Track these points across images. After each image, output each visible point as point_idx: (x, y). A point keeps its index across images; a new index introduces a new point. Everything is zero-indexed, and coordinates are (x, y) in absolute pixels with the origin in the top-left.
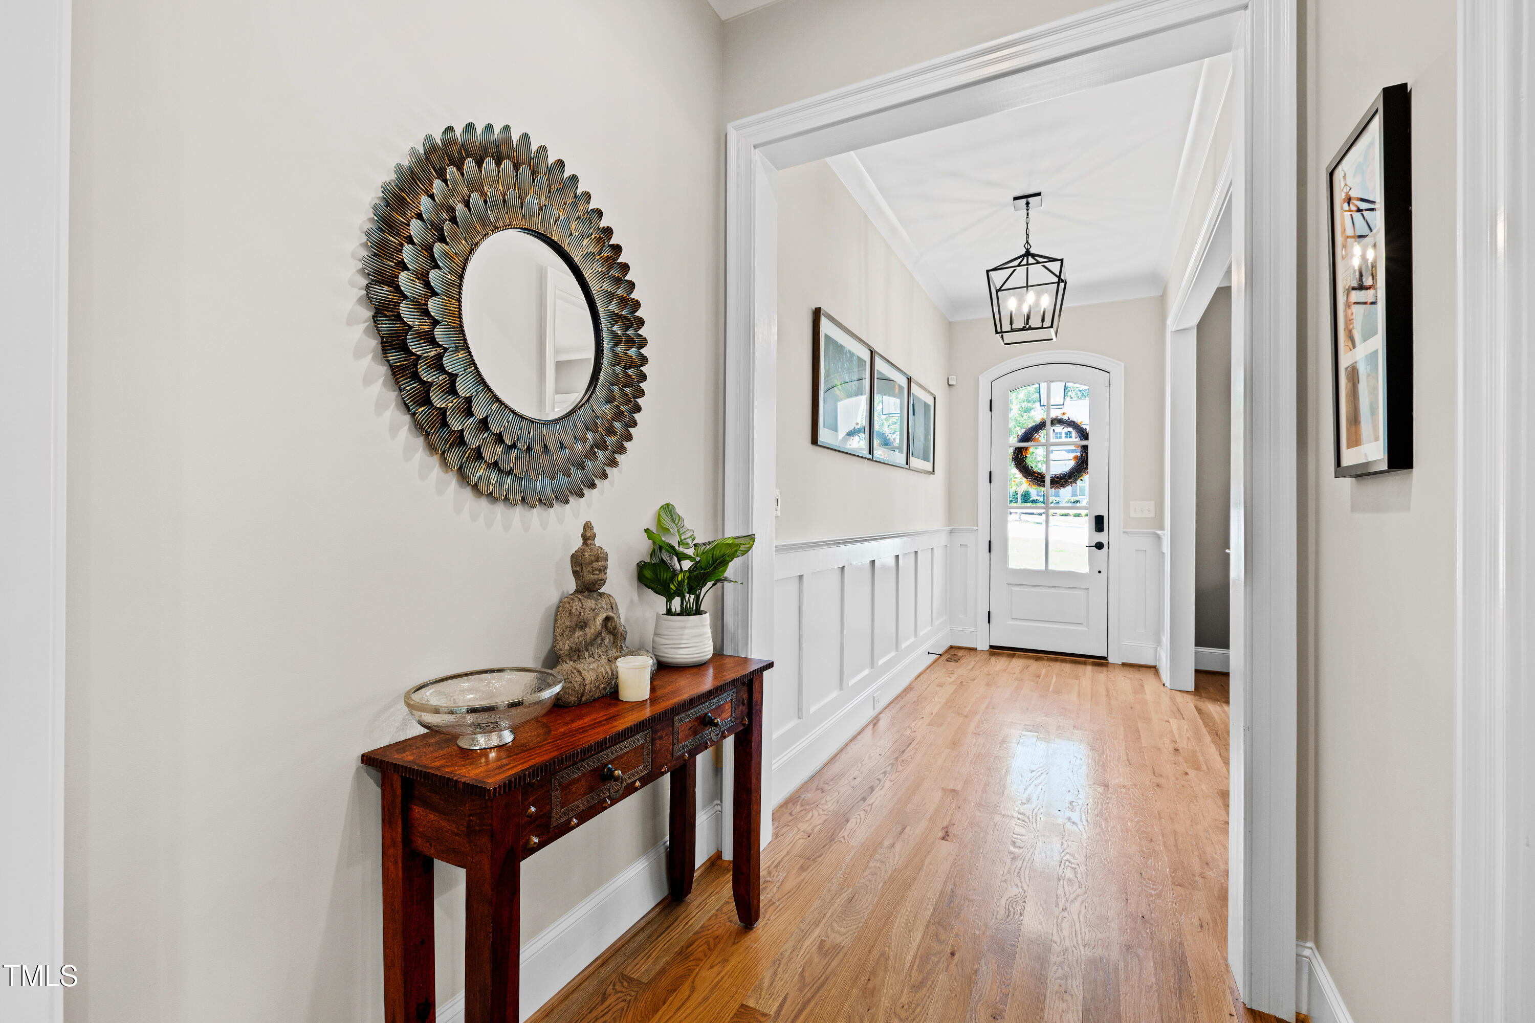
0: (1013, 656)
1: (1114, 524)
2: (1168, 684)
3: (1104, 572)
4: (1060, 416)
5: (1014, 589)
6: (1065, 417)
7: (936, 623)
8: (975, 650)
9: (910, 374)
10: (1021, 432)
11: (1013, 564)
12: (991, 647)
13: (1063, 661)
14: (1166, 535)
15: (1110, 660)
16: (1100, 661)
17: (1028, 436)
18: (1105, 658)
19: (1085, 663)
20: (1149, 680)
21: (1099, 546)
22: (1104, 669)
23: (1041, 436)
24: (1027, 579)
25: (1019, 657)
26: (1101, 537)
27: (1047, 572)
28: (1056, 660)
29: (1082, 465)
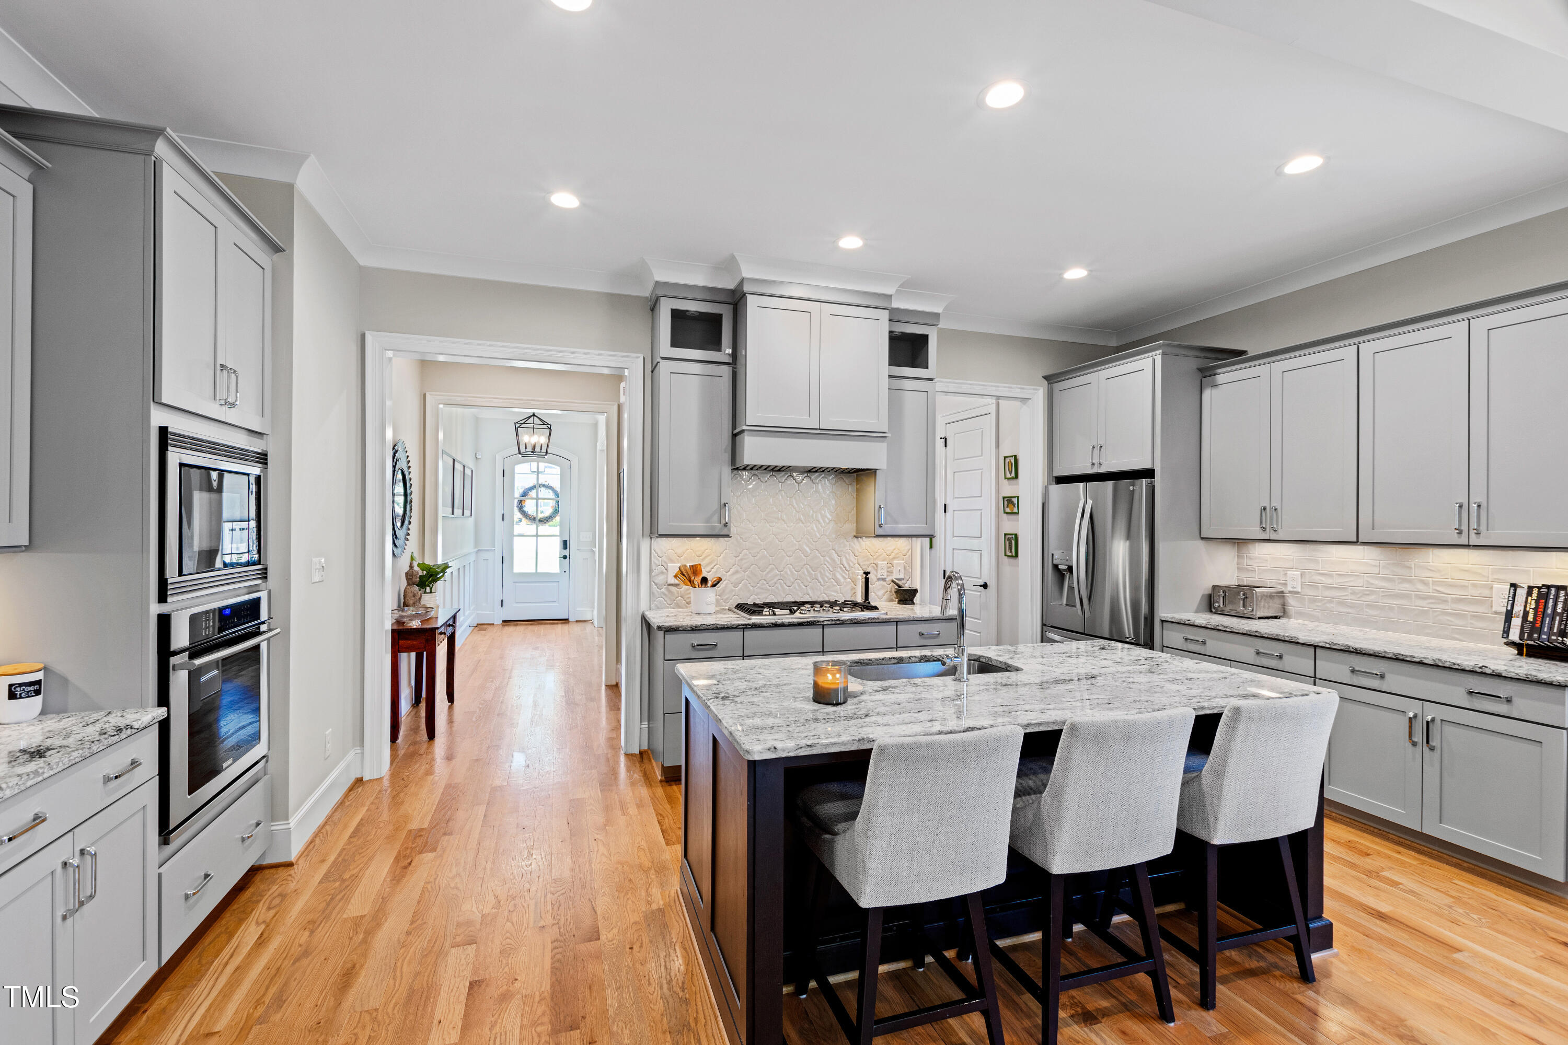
0: (517, 625)
1: (572, 545)
2: (596, 626)
3: (567, 572)
4: (544, 483)
5: (517, 584)
6: (547, 484)
7: (472, 608)
8: (493, 624)
9: (464, 463)
10: (521, 491)
11: (517, 569)
12: (503, 621)
13: (545, 624)
14: (596, 550)
15: (570, 620)
16: (565, 621)
17: (525, 494)
18: (567, 619)
19: (557, 624)
20: (588, 627)
21: (565, 557)
22: (567, 625)
23: (533, 494)
24: (525, 577)
25: (520, 625)
26: (566, 552)
27: (537, 574)
28: (541, 624)
29: (556, 511)
